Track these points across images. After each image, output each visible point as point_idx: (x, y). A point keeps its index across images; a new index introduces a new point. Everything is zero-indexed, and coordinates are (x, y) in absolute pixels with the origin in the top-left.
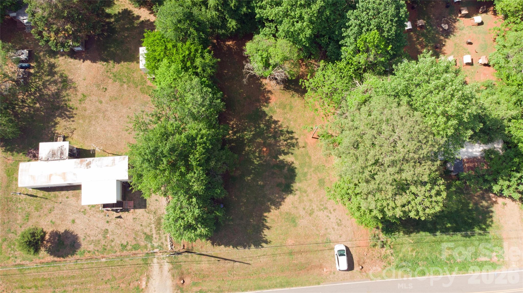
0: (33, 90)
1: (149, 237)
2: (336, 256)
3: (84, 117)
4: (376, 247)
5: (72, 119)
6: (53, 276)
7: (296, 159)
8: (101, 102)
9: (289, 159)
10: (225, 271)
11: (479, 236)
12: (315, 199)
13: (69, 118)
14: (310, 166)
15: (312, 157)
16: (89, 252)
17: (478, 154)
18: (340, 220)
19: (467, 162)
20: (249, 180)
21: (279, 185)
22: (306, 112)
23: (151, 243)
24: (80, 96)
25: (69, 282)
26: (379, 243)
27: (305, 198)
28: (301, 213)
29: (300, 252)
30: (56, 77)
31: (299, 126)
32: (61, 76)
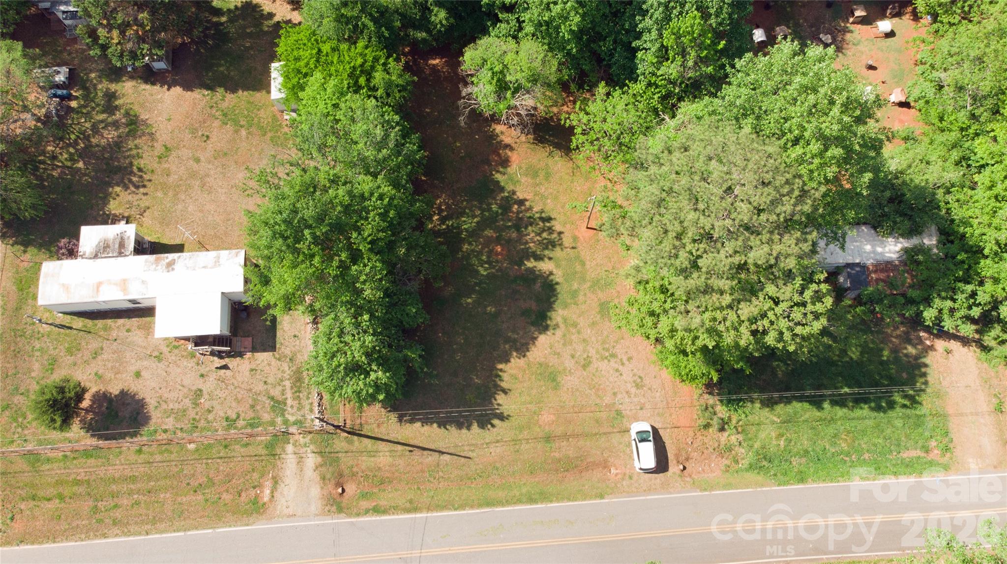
0: (73, 137)
1: (278, 406)
2: (633, 443)
3: (164, 187)
4: (711, 430)
5: (142, 190)
6: (94, 477)
7: (558, 266)
8: (198, 160)
9: (544, 266)
10: (423, 471)
11: (904, 410)
12: (593, 339)
13: (137, 187)
14: (583, 279)
15: (588, 263)
16: (165, 431)
17: (894, 256)
18: (640, 377)
19: (875, 272)
20: (469, 304)
21: (526, 313)
22: (575, 183)
23: (283, 415)
24: (159, 149)
25: (125, 488)
26: (715, 422)
27: (573, 337)
28: (567, 365)
29: (566, 437)
30: (118, 116)
31: (563, 207)
32: (127, 114)
